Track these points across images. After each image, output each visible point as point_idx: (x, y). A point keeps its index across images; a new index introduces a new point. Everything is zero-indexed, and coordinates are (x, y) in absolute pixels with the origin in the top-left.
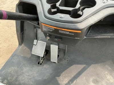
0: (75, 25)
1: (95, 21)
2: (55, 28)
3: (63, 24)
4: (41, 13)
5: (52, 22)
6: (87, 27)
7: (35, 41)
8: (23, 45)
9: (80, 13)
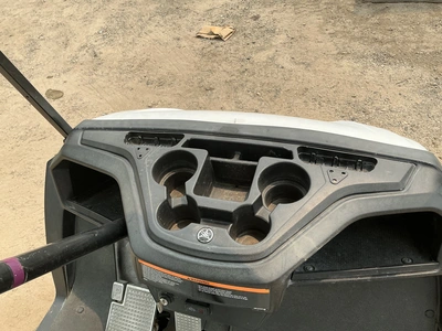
0: (247, 270)
1: (310, 250)
2: (186, 277)
3: (210, 267)
4: (137, 219)
5: (173, 258)
6: (286, 274)
7: (118, 286)
8: (72, 296)
9: (263, 213)
